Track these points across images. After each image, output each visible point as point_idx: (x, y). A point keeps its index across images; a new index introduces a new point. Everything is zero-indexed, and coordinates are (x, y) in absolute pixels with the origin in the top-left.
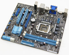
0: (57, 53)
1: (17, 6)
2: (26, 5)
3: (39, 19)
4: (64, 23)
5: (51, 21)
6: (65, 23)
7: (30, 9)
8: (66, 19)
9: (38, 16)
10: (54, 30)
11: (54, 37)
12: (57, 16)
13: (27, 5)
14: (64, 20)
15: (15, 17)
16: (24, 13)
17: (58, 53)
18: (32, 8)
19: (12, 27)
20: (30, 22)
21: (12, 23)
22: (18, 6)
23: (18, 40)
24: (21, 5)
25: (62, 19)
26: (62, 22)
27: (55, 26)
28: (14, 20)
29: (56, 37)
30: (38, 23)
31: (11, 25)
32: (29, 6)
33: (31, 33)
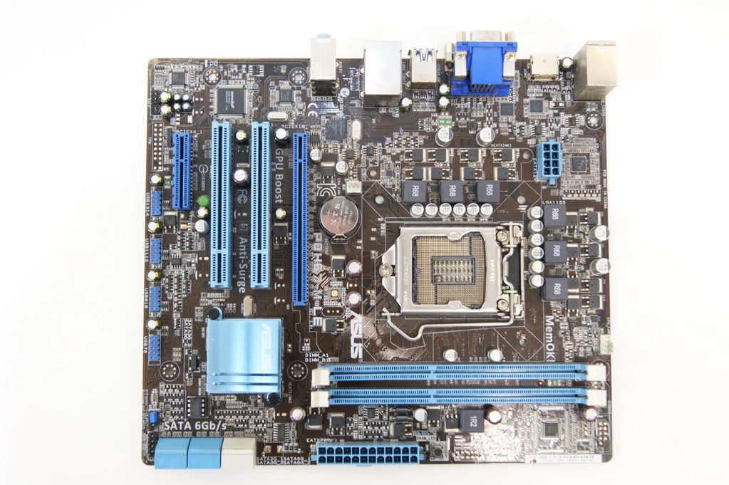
0: (599, 457)
1: (155, 103)
3: (386, 181)
4: (595, 169)
5: (490, 190)
6: (603, 165)
7: (274, 95)
8: (602, 120)
9: (361, 152)
10: (538, 267)
11: (549, 320)
12: (520, 105)
13: (239, 63)
14: (588, 132)
15: (177, 221)
17: (607, 458)
18: (285, 85)
19: (188, 336)
20: (318, 236)
21: (173, 296)
22: (165, 109)
23: (281, 440)
24: (179, 79)
25: (572, 122)
26: (579, 164)
27: (536, 226)
28: (179, 262)
29: (564, 325)
30: (383, 227)
31: (176, 316)
32: (256, 71)
33: (357, 341)
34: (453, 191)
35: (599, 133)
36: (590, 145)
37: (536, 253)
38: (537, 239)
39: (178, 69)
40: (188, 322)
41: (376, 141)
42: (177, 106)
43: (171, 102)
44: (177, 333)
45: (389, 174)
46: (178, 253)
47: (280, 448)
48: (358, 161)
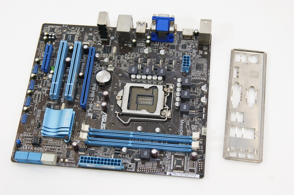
0: (198, 176)
1: (42, 35)
2: (70, 26)
3: (123, 68)
4: (205, 69)
5: (162, 71)
6: (208, 67)
7: (86, 37)
8: (209, 53)
9: (115, 58)
10: (178, 99)
11: (182, 121)
12: (178, 46)
13: (75, 26)
14: (203, 56)
15: (42, 76)
16: (68, 59)
17: (202, 176)
18: (91, 34)
19: (38, 116)
20: (95, 85)
21: (36, 102)
22: (45, 38)
23: (68, 157)
24: (52, 30)
25: (198, 53)
26: (199, 67)
27: (179, 85)
28: (40, 90)
29: (188, 123)
30: (120, 84)
31: (35, 108)
32: (81, 29)
33: (104, 123)
34: (147, 71)
35: (208, 57)
36: (204, 61)
37: (178, 94)
38: (178, 90)
39: (52, 27)
40: (39, 111)
41: (122, 54)
42: (50, 37)
43: (48, 36)
44: (34, 114)
45: (125, 66)
46: (41, 86)
47: (67, 160)
48: (114, 61)
